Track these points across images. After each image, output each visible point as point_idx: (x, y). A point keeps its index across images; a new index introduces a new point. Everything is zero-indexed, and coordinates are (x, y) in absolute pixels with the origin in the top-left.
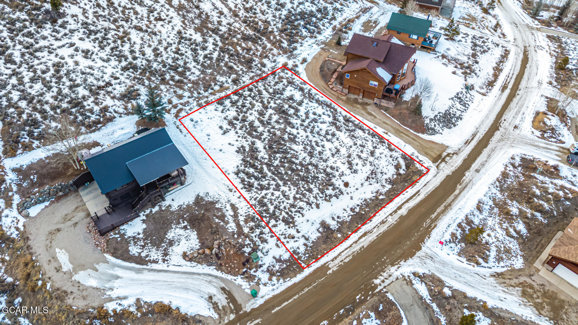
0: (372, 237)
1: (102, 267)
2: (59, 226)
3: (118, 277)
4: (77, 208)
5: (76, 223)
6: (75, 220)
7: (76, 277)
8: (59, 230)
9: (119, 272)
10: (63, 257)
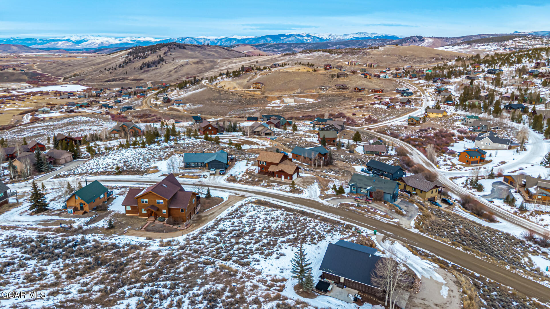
0: (312, 209)
1: (427, 276)
2: (435, 307)
3: (423, 269)
4: (414, 306)
5: (422, 299)
6: (422, 302)
7: (444, 282)
8: (436, 305)
9: (420, 270)
10: (444, 292)
